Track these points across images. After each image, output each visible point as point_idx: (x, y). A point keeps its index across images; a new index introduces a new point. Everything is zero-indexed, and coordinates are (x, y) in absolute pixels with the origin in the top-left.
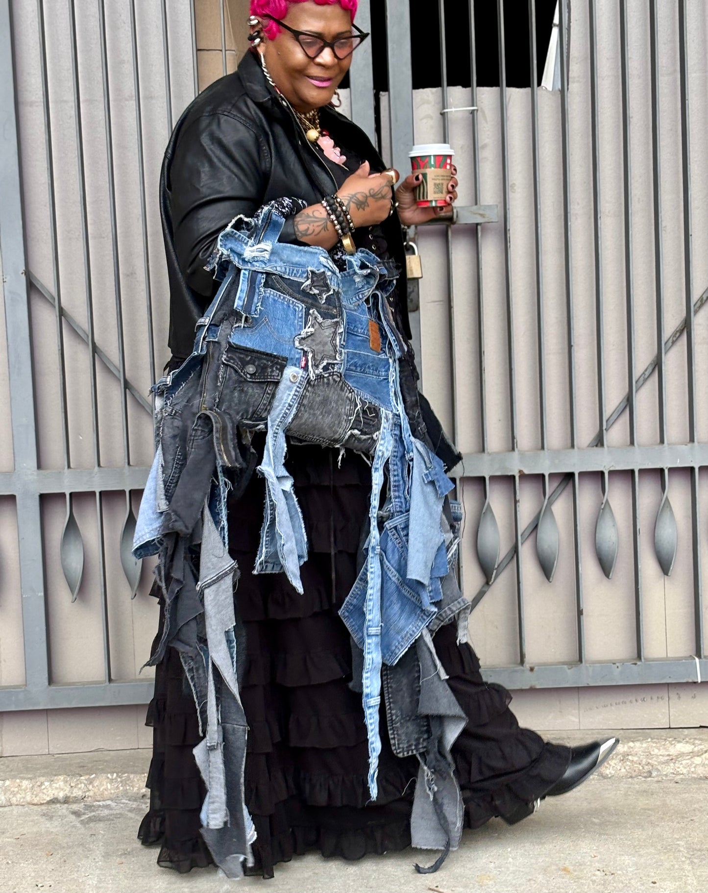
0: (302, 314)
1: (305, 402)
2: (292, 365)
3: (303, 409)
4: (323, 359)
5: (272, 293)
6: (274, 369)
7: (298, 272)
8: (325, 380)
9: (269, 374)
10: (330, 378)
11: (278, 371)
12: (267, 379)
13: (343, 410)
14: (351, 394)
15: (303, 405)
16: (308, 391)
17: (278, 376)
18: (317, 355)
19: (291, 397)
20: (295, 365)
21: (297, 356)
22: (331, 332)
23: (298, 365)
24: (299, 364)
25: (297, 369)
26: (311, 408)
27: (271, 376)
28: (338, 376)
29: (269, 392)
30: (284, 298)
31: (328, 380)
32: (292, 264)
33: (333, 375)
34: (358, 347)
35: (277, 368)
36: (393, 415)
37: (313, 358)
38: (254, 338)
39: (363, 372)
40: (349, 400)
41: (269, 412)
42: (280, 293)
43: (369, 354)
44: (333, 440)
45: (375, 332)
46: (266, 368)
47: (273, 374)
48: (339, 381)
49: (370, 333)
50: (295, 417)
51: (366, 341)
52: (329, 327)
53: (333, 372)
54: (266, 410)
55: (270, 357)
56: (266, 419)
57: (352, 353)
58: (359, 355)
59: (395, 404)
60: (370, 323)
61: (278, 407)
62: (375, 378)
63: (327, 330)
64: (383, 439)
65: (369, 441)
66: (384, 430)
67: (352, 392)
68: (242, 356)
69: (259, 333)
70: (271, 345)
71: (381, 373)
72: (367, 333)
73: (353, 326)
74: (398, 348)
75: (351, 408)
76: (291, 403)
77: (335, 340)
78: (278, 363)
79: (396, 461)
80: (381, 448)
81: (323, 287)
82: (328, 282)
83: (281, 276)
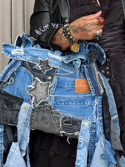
1: (34, 118)
2: (26, 102)
3: (33, 121)
4: (41, 99)
5: (24, 69)
7: (36, 60)
8: (42, 109)
10: (45, 108)
11: (18, 105)
12: (13, 108)
13: (54, 122)
15: (33, 119)
16: (34, 113)
17: (17, 107)
18: (38, 98)
19: (26, 116)
20: (28, 102)
21: (28, 98)
22: (46, 88)
24: (29, 101)
25: (28, 104)
26: (37, 120)
27: (15, 107)
28: (49, 107)
29: (15, 113)
30: (28, 72)
31: (44, 109)
32: (34, 56)
33: (46, 107)
34: (63, 93)
35: (18, 104)
36: (92, 123)
37: (35, 100)
38: (12, 89)
39: (67, 105)
40: (57, 118)
41: (17, 121)
42: (27, 70)
43: (72, 96)
44: (56, 133)
45: (83, 84)
46: (13, 103)
47: (16, 106)
48: (50, 110)
49: (76, 86)
50: (31, 124)
51: (71, 90)
52: (45, 85)
53: (46, 106)
54: (15, 120)
55: (16, 98)
56: (17, 124)
57: (59, 97)
58: (64, 98)
59: (95, 118)
60: (77, 81)
61: (21, 119)
62: (79, 106)
63: (44, 87)
64: (81, 135)
65: (74, 136)
66: (82, 131)
67: (58, 114)
68: (5, 97)
69: (14, 87)
70: (18, 93)
71: (86, 103)
72: (71, 86)
73: (61, 84)
74: (94, 92)
75: (59, 121)
76: (27, 118)
77: (47, 91)
78: (19, 101)
79: (92, 145)
80: (81, 139)
81: (46, 66)
82: (49, 64)
83: (28, 62)
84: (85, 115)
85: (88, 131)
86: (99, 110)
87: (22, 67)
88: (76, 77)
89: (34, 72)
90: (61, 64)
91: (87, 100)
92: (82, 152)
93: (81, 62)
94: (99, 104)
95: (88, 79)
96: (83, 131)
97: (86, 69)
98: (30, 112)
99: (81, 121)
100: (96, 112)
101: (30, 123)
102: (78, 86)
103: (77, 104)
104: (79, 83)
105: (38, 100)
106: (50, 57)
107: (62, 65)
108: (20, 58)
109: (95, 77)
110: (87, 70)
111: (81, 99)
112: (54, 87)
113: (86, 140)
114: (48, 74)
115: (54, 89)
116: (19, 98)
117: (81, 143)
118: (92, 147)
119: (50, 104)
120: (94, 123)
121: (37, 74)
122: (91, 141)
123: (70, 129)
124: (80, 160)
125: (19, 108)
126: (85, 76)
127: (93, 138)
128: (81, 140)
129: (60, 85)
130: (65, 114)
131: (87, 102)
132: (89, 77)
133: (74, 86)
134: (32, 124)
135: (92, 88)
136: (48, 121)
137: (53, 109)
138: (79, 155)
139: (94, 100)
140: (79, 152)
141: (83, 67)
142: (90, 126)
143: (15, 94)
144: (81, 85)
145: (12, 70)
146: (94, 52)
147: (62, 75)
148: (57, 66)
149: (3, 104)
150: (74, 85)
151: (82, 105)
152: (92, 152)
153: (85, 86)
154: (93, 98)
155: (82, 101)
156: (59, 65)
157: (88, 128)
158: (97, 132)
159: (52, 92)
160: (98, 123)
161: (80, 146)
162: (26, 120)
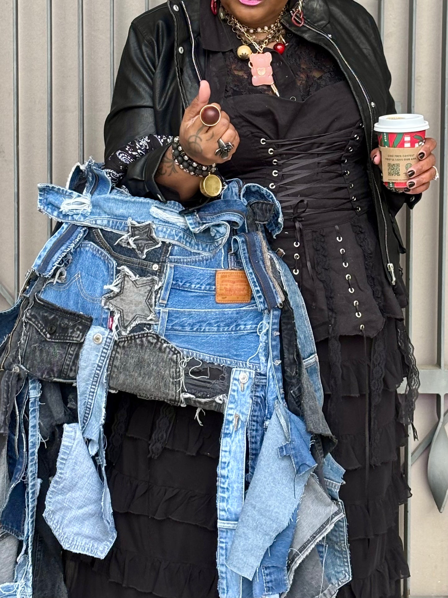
0: (113, 272)
1: (117, 363)
2: (99, 325)
3: (116, 370)
4: (134, 319)
5: (92, 247)
6: (75, 330)
7: (121, 224)
8: (138, 341)
9: (69, 335)
10: (144, 339)
11: (78, 332)
12: (67, 339)
13: (167, 372)
14: (175, 356)
15: (115, 366)
16: (117, 352)
17: (77, 337)
18: (127, 316)
19: (99, 359)
20: (102, 326)
21: (104, 316)
22: (146, 291)
23: (105, 326)
24: (106, 324)
25: (103, 329)
26: (125, 369)
27: (71, 336)
28: (154, 337)
29: (71, 352)
30: (102, 253)
31: (142, 341)
32: (116, 216)
33: (147, 336)
34: (189, 304)
35: (78, 329)
36: (256, 375)
37: (121, 319)
38: (63, 295)
39: (197, 331)
40: (174, 362)
41: (76, 372)
42: (98, 248)
43: (210, 310)
44: (171, 400)
45: (234, 282)
46: (67, 329)
47: (73, 335)
48: (156, 343)
49: (218, 286)
50: (109, 377)
51: (207, 296)
52: (144, 285)
53: (147, 333)
54: (71, 370)
55: (74, 316)
56: (76, 379)
57: (177, 312)
58: (190, 314)
59: (264, 361)
60: (220, 275)
61: (86, 367)
62: (225, 334)
63: (142, 289)
64: (232, 403)
65: (214, 404)
66: (232, 393)
67: (176, 354)
68: (46, 314)
69: (69, 290)
70: (78, 303)
71: (242, 327)
72: (208, 287)
73: (184, 281)
74: (262, 300)
75: (178, 370)
76: (100, 364)
77: (150, 298)
78: (81, 323)
79: (257, 426)
80: (231, 412)
81: (147, 240)
82: (154, 235)
83: (101, 230)
84: (240, 356)
85: (248, 392)
86: (274, 343)
87: (87, 242)
88: (219, 266)
89: (117, 254)
90: (181, 234)
91: (245, 319)
92: (234, 443)
93: (231, 229)
94: (273, 330)
95: (249, 270)
96: (235, 394)
97: (242, 247)
98: (107, 350)
99: (229, 370)
100: (266, 349)
101: (107, 376)
102: (223, 287)
103: (221, 330)
104: (226, 279)
105: (127, 321)
106: (154, 218)
107: (184, 235)
108: (82, 219)
109: (264, 263)
110: (245, 247)
111: (231, 318)
112: (166, 289)
113: (243, 413)
114: (152, 257)
115: (165, 294)
116: (80, 315)
117: (232, 422)
118: (257, 430)
119: (158, 329)
120: (261, 374)
121: (124, 257)
122: (254, 416)
123: (203, 389)
124: (229, 463)
125: (82, 340)
126: (239, 263)
127: (260, 410)
128: (231, 415)
129: (181, 284)
130: (193, 354)
131: (245, 325)
132: (249, 265)
133: (214, 287)
134: (112, 377)
135: (258, 291)
136: (153, 369)
137: (163, 341)
138: (226, 451)
139: (262, 320)
140: (225, 443)
141: (235, 241)
142: (251, 381)
143: (71, 307)
144: (229, 284)
145: (63, 248)
146: (260, 205)
147: (185, 260)
148: (174, 239)
149: (42, 330)
150: (215, 285)
151: (232, 331)
152: (256, 443)
153: (239, 287)
154: (259, 315)
155: (232, 323)
156: (177, 236)
157: (248, 387)
158: (269, 394)
159: (160, 301)
160: (270, 374)
161: (227, 429)
162: (99, 368)
